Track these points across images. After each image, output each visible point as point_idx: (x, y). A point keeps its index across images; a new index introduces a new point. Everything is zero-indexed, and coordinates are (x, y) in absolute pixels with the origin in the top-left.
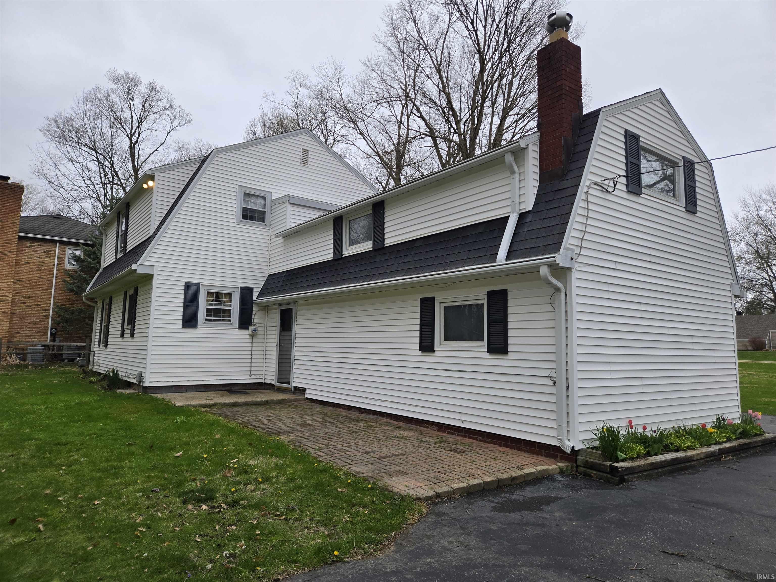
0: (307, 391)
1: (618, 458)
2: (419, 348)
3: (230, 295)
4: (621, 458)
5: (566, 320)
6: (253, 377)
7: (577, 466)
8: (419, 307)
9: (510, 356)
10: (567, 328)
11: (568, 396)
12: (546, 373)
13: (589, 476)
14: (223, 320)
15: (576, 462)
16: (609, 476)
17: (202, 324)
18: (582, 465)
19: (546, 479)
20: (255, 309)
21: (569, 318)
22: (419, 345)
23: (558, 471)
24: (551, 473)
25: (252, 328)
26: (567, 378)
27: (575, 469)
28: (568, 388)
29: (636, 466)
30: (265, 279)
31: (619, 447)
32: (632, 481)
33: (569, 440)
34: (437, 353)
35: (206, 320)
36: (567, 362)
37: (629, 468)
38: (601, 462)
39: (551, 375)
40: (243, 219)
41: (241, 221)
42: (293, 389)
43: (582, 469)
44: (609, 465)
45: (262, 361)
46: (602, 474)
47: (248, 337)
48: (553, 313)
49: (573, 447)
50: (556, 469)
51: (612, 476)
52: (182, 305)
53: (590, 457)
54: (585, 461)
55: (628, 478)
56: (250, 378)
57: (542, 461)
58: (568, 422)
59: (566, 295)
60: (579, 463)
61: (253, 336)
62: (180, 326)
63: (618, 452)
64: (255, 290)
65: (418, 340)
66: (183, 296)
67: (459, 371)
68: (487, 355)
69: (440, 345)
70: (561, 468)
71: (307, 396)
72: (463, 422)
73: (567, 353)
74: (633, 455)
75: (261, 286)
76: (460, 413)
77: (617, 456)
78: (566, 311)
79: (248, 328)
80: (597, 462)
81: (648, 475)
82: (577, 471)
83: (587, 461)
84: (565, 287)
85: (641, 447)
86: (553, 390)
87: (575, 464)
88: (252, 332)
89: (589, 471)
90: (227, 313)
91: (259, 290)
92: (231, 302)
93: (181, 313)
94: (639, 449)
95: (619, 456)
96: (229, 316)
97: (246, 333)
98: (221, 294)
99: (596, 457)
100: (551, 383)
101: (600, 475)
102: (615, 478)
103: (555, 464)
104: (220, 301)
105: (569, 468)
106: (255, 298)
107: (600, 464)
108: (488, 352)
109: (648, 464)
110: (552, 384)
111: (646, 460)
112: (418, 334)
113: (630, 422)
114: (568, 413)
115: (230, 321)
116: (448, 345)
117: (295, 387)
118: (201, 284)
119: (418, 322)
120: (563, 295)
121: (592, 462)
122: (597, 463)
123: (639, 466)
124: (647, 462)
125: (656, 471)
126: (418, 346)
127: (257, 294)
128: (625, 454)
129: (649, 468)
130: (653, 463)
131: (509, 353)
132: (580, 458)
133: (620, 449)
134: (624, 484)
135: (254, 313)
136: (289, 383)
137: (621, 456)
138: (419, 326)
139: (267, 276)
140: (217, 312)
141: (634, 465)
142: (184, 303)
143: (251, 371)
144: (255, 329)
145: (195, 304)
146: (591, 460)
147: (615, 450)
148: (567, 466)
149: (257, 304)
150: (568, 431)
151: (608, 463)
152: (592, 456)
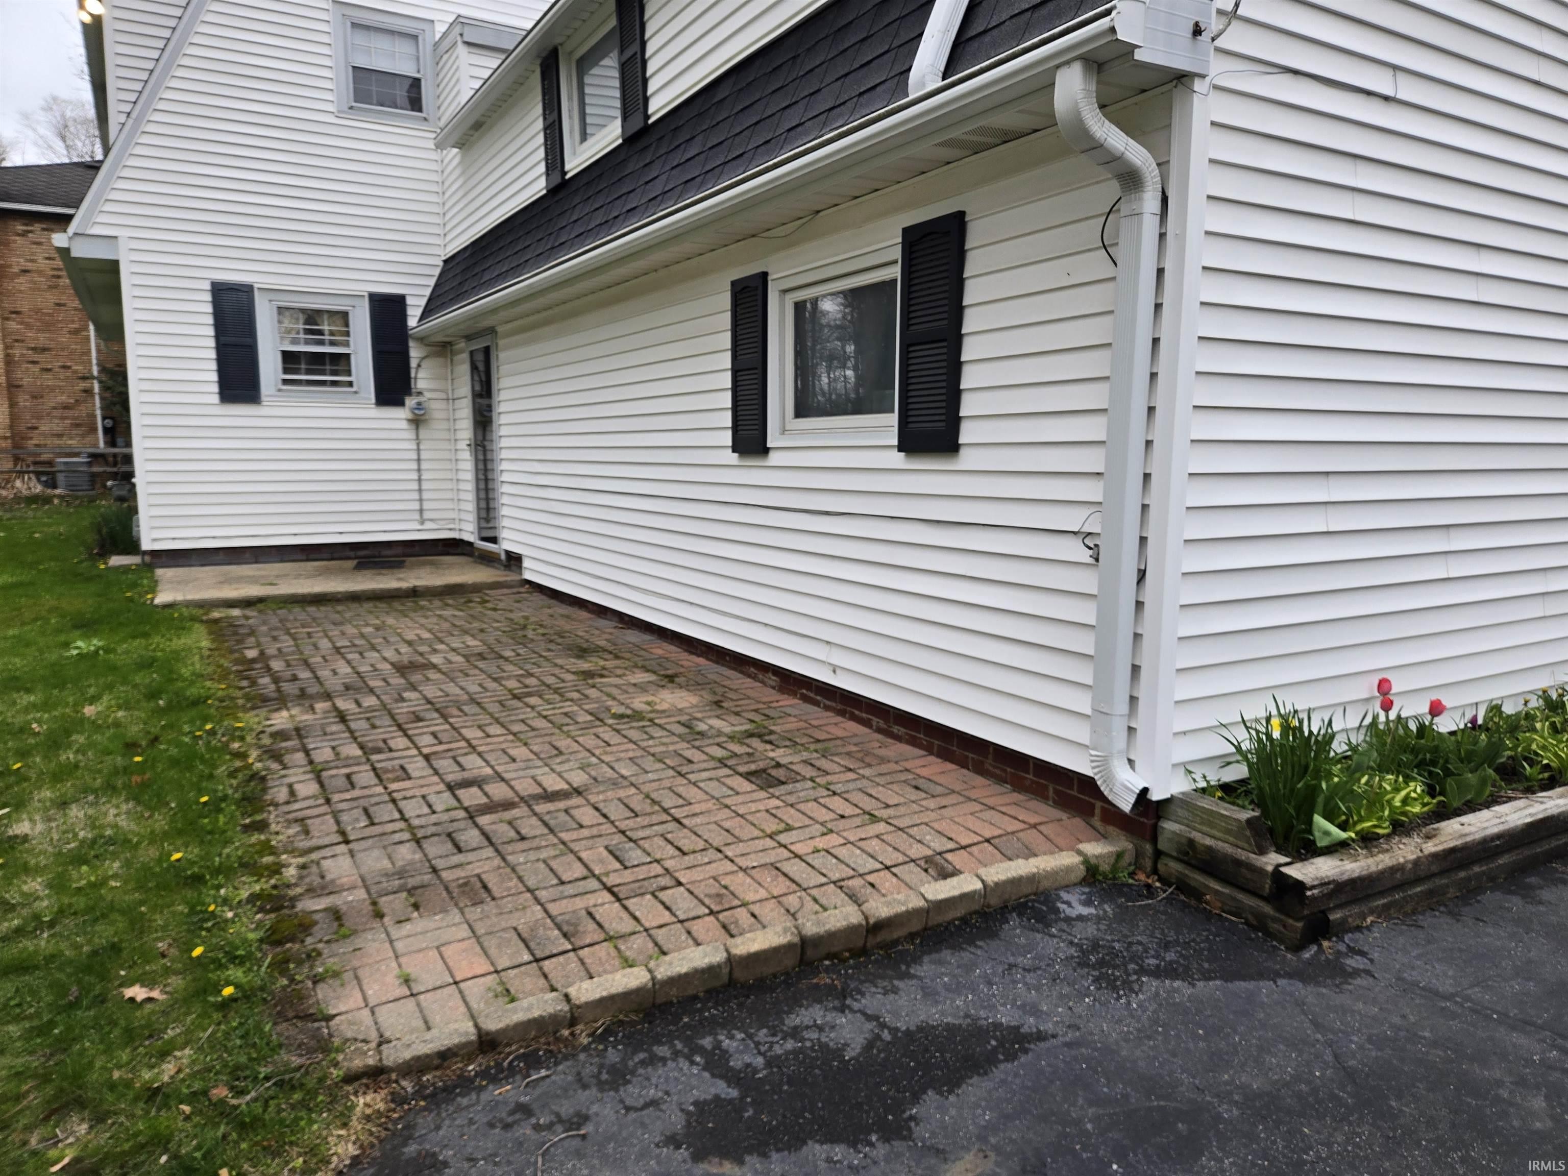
0: (526, 563)
1: (1314, 842)
2: (730, 444)
3: (344, 317)
4: (1322, 843)
5: (1158, 307)
6: (428, 525)
7: (1158, 854)
8: (729, 313)
9: (967, 459)
10: (1156, 341)
11: (1139, 605)
12: (1073, 520)
13: (1196, 894)
14: (334, 383)
15: (1154, 840)
16: (1267, 909)
17: (272, 391)
18: (1175, 854)
19: (1020, 915)
20: (415, 353)
21: (1166, 301)
22: (729, 434)
23: (1081, 871)
24: (1045, 884)
25: (410, 402)
26: (1143, 540)
27: (1148, 864)
28: (1142, 575)
29: (1382, 873)
30: (437, 272)
31: (1320, 800)
32: (1359, 929)
33: (1131, 762)
34: (774, 458)
35: (285, 382)
36: (1147, 477)
37: (1353, 883)
38: (1242, 855)
39: (1087, 529)
40: (356, 101)
41: (351, 108)
42: (503, 557)
43: (1174, 867)
44: (1270, 868)
45: (449, 485)
46: (1241, 896)
47: (404, 425)
48: (1110, 285)
49: (1145, 791)
50: (1068, 869)
51: (1279, 910)
52: (212, 343)
53: (1205, 829)
54: (1184, 841)
55: (1344, 921)
56: (420, 527)
57: (1034, 826)
58: (1133, 700)
59: (1165, 200)
60: (1161, 845)
61: (417, 422)
62: (216, 399)
63: (1318, 820)
64: (409, 301)
65: (727, 419)
66: (210, 320)
67: (827, 513)
68: (898, 459)
69: (783, 431)
70: (1093, 861)
71: (527, 576)
72: (834, 671)
73: (1149, 443)
74: (1375, 826)
75: (428, 292)
76: (828, 643)
77: (1310, 831)
78: (1160, 272)
79: (400, 403)
80: (1228, 849)
81: (1431, 893)
82: (1155, 871)
83: (1191, 842)
84: (1162, 165)
85: (1416, 788)
86: (1087, 581)
87: (1148, 848)
88: (412, 410)
89: (1198, 878)
90: (340, 363)
91: (423, 302)
92: (347, 334)
93: (213, 366)
94: (1405, 801)
95: (1317, 834)
96: (349, 373)
97: (397, 417)
98: (319, 312)
99: (1228, 832)
100: (1085, 556)
101: (1234, 899)
102: (1290, 921)
103: (1072, 848)
104: (320, 332)
105: (1128, 858)
106: (412, 322)
107: (1238, 863)
108: (901, 448)
109: (1435, 856)
110: (1092, 561)
111: (1428, 837)
112: (726, 400)
113: (1384, 686)
114: (1136, 669)
115: (350, 384)
116: (803, 432)
117: (508, 553)
118: (256, 286)
119: (726, 361)
120: (1150, 202)
121: (1209, 849)
122: (1226, 855)
123: (1393, 870)
124: (1430, 847)
125: (1462, 874)
126: (727, 438)
127: (418, 312)
128: (1343, 827)
129: (1434, 868)
130: (1453, 850)
131: (963, 452)
132: (1170, 826)
133: (1326, 804)
134: (1325, 944)
135: (413, 363)
136: (494, 540)
137: (1327, 833)
138: (729, 373)
139: (441, 264)
140: (317, 362)
141: (1373, 869)
142: (217, 337)
143: (421, 511)
144: (419, 404)
145: (248, 341)
146: (1208, 842)
147: (1306, 808)
148: (1119, 855)
149: (421, 340)
150: (1131, 730)
151: (1272, 859)
152: (1211, 825)
